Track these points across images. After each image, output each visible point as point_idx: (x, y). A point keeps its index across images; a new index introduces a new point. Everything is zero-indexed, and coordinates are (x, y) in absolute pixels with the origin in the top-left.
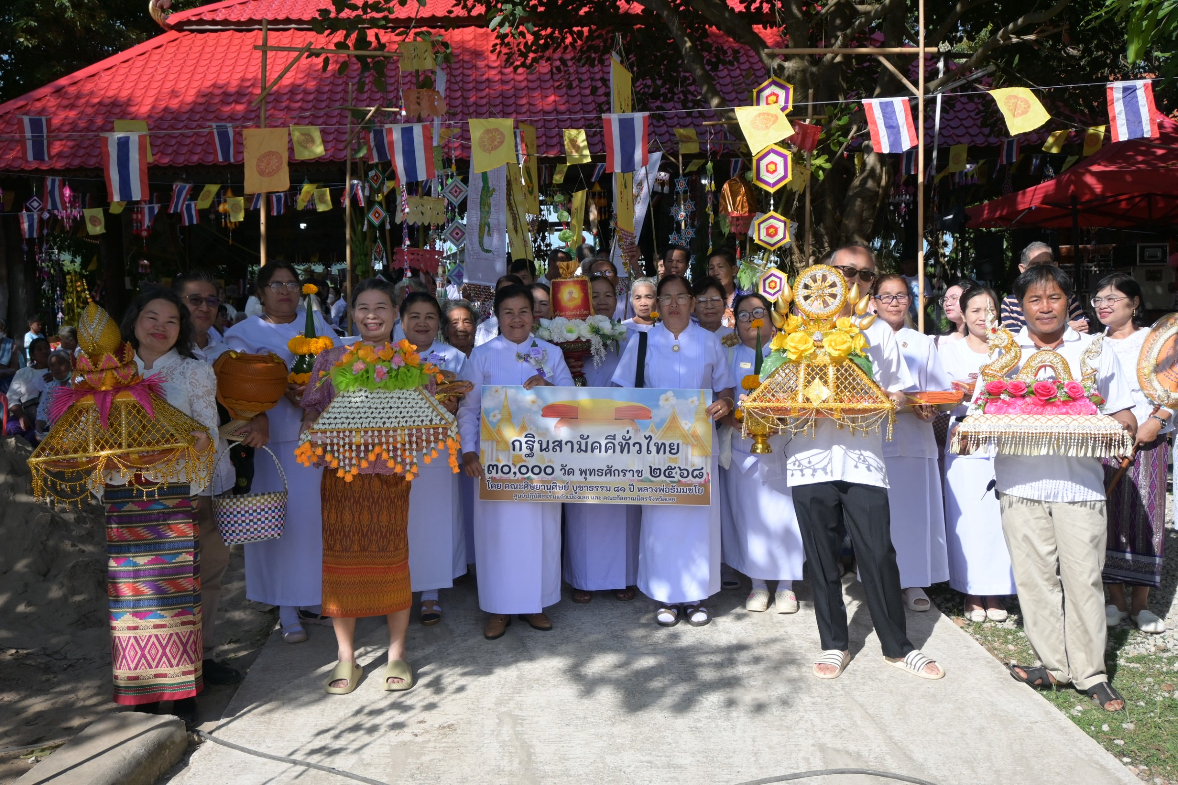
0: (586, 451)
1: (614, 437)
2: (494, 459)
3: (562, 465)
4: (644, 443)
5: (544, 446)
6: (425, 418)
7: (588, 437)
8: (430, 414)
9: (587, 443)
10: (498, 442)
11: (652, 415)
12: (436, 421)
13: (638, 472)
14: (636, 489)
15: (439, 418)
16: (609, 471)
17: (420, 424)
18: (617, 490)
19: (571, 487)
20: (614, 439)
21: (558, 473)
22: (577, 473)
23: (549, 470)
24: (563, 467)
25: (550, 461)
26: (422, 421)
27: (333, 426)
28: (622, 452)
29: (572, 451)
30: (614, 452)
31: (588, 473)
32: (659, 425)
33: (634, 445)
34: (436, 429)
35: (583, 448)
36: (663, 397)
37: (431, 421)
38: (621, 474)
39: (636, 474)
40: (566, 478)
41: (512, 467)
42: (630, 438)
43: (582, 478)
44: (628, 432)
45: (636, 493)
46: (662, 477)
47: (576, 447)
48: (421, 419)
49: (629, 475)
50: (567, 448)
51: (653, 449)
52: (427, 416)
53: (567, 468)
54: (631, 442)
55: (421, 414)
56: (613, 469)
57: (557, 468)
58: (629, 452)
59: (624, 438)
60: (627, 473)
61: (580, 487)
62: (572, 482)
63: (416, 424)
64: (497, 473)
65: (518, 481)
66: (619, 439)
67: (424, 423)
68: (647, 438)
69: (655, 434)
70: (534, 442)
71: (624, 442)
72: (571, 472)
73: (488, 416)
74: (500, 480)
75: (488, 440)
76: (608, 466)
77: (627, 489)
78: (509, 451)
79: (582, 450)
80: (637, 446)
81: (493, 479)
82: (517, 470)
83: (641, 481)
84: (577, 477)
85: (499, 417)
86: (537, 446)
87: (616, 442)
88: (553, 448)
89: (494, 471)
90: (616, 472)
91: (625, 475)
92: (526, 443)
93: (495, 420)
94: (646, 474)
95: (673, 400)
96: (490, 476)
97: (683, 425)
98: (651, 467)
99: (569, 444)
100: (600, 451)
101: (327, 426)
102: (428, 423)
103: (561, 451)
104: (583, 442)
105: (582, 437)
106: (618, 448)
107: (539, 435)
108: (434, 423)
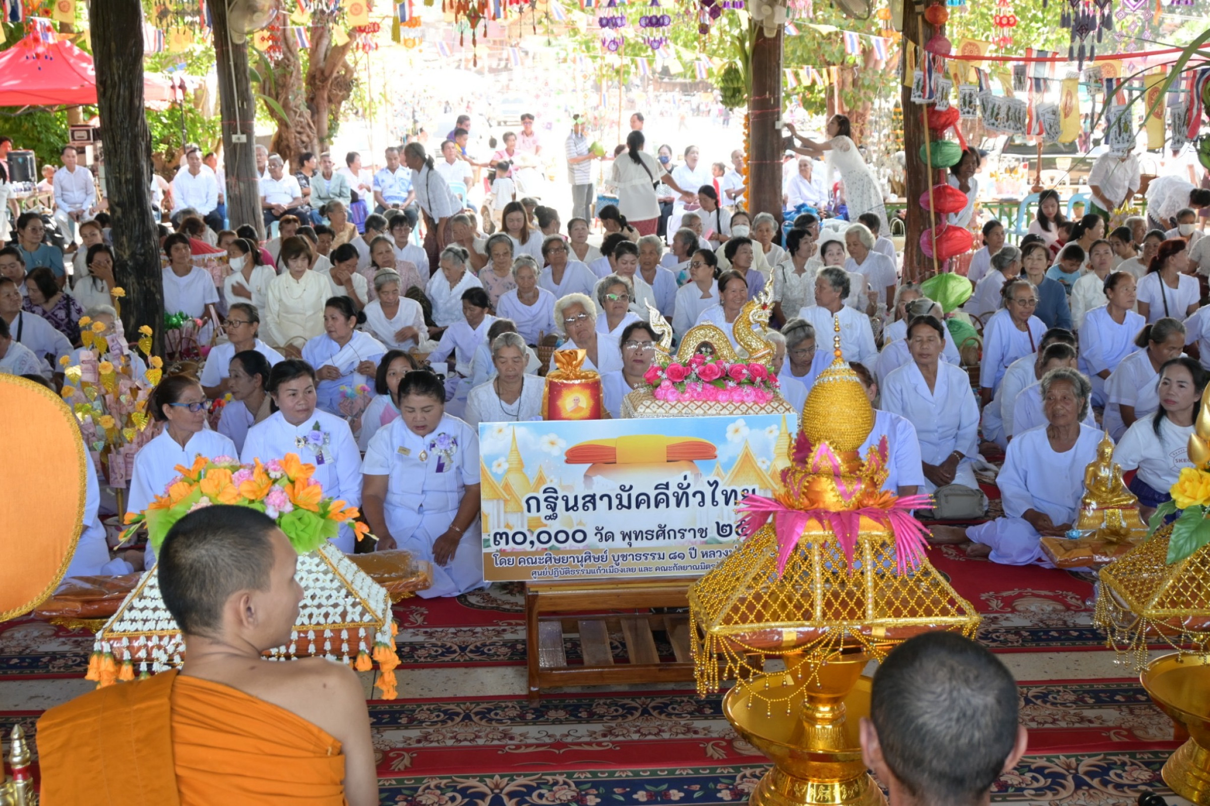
0: (629, 507)
1: (667, 486)
2: (502, 525)
3: (597, 528)
4: (708, 491)
5: (571, 503)
6: (331, 610)
7: (631, 487)
8: (341, 601)
9: (629, 496)
10: (506, 501)
11: (717, 453)
12: (354, 615)
13: (701, 530)
14: (699, 554)
15: (359, 609)
16: (662, 532)
17: (322, 620)
18: (673, 557)
19: (610, 557)
20: (667, 488)
21: (592, 539)
22: (618, 537)
23: (579, 536)
24: (599, 531)
25: (580, 523)
26: (326, 615)
27: (150, 625)
28: (678, 505)
29: (610, 508)
30: (668, 506)
31: (633, 536)
32: (726, 466)
33: (694, 495)
34: (353, 630)
35: (625, 502)
36: (731, 428)
37: (344, 615)
38: (679, 535)
39: (698, 535)
40: (604, 545)
41: (528, 534)
42: (689, 485)
43: (624, 544)
44: (685, 478)
45: (700, 559)
46: (734, 536)
47: (615, 502)
48: (323, 610)
49: (689, 536)
50: (602, 505)
51: (720, 498)
52: (335, 606)
53: (604, 532)
54: (690, 491)
55: (324, 601)
56: (667, 529)
57: (591, 532)
58: (687, 505)
59: (680, 486)
60: (686, 533)
61: (623, 556)
62: (611, 550)
63: (314, 621)
64: (507, 543)
65: (536, 553)
66: (673, 488)
67: (330, 620)
68: (711, 485)
69: (723, 479)
70: (556, 498)
71: (680, 492)
72: (610, 536)
73: (490, 466)
74: (512, 553)
75: (491, 499)
76: (660, 526)
77: (687, 555)
78: (522, 512)
79: (623, 506)
80: (699, 496)
81: (502, 552)
82: (535, 539)
83: (706, 543)
84: (619, 543)
85: (505, 466)
86: (561, 504)
87: (670, 493)
88: (584, 505)
89: (503, 541)
90: (672, 533)
91: (683, 536)
92: (546, 500)
93: (500, 471)
94: (713, 533)
95: (745, 431)
96: (498, 548)
97: (759, 464)
98: (718, 523)
99: (606, 499)
100: (649, 507)
101: (139, 626)
102: (338, 619)
103: (594, 508)
104: (625, 495)
105: (623, 488)
106: (673, 501)
107: (564, 488)
108: (348, 619)
